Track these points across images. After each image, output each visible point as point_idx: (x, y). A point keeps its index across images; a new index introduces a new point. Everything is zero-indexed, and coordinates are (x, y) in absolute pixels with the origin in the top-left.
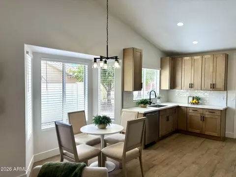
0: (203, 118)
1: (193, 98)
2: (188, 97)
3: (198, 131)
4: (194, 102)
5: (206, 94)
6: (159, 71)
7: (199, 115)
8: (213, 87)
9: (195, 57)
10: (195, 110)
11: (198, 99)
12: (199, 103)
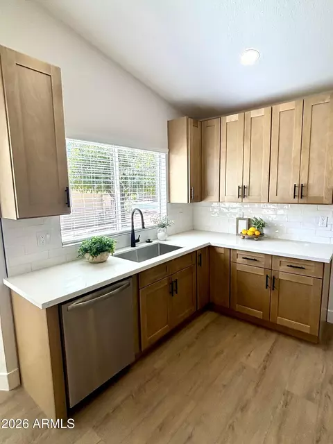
0: (273, 282)
1: (250, 223)
2: (238, 219)
3: (259, 314)
4: (250, 233)
5: (281, 212)
6: (164, 156)
7: (261, 272)
8: (301, 194)
9: (254, 113)
10: (252, 258)
11: (260, 225)
12: (262, 235)
